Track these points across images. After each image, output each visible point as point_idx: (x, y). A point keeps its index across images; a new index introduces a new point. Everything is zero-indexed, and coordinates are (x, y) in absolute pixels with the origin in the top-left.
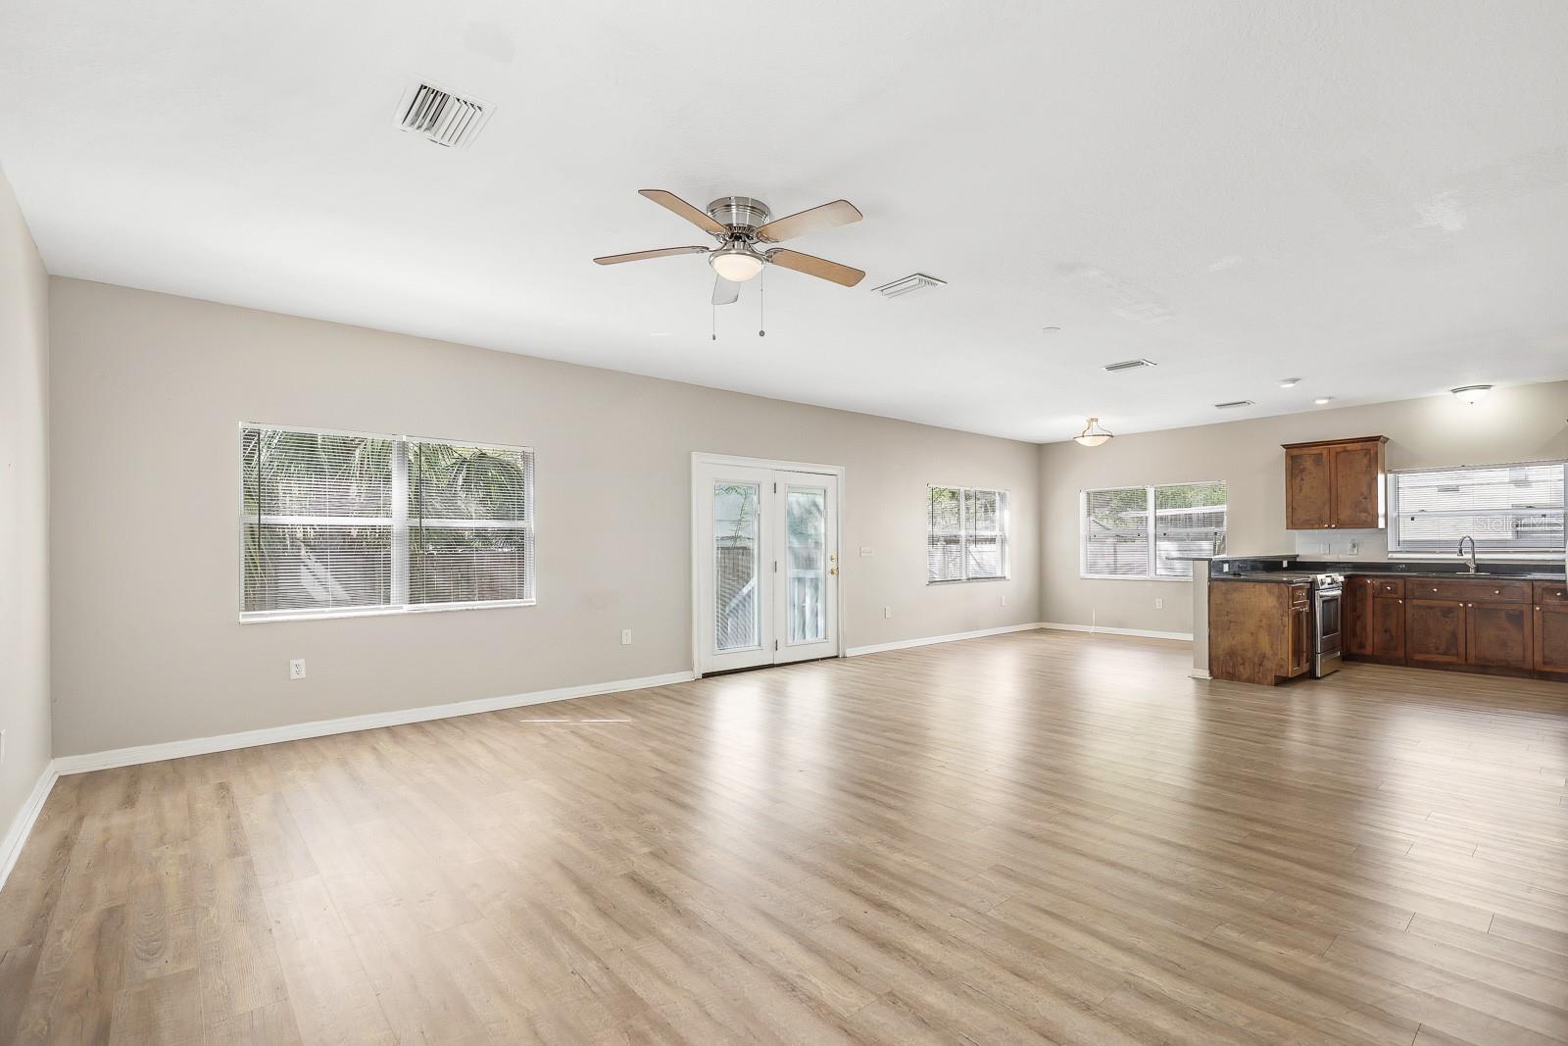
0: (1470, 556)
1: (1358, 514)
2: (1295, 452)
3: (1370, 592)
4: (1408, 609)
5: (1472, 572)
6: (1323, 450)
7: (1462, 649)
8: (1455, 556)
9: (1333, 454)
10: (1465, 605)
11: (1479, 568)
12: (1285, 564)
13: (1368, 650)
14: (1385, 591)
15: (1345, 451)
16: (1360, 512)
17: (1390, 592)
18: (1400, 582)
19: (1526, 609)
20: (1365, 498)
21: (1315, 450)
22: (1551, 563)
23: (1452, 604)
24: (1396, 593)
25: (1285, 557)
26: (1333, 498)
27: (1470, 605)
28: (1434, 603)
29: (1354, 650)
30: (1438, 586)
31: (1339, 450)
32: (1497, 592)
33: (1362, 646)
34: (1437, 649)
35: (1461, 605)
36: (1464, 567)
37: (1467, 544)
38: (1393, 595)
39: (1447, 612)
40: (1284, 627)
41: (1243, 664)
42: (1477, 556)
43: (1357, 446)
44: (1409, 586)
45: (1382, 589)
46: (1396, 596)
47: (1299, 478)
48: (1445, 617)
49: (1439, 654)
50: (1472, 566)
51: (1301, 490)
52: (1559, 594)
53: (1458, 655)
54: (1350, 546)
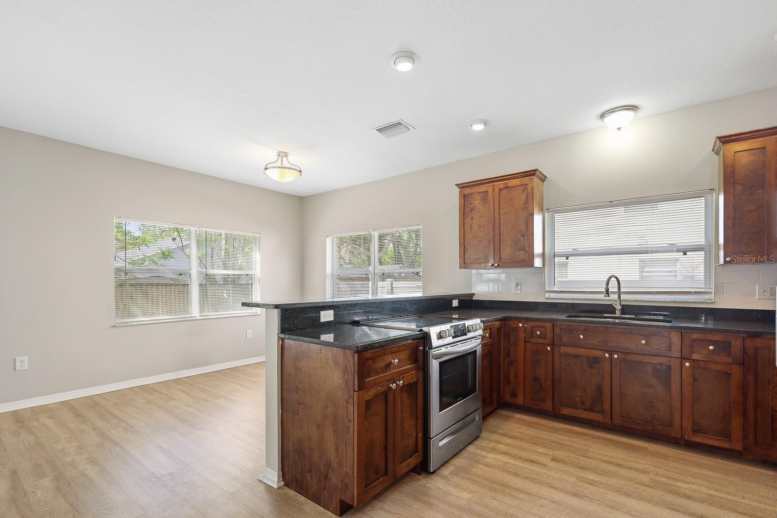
0: (615, 297)
1: (517, 253)
2: (468, 191)
3: (522, 336)
4: (556, 358)
5: (618, 314)
6: (488, 188)
7: (607, 406)
8: (602, 296)
9: (497, 191)
10: (611, 356)
11: (626, 309)
12: (455, 303)
13: (520, 400)
14: (534, 335)
15: (507, 187)
16: (519, 250)
17: (539, 337)
18: (548, 325)
19: (675, 364)
20: (523, 236)
21: (482, 188)
22: (693, 306)
23: (598, 353)
24: (545, 338)
25: (455, 297)
26: (497, 237)
27: (616, 356)
28: (581, 351)
29: (508, 399)
30: (585, 331)
31: (502, 187)
32: (643, 342)
33: (514, 395)
34: (583, 404)
35: (607, 355)
36: (610, 309)
37: (613, 284)
38: (542, 341)
39: (594, 362)
40: (349, 421)
41: (310, 471)
42: (623, 297)
43: (517, 182)
44: (557, 331)
45: (532, 333)
46: (545, 341)
47: (470, 217)
48: (591, 367)
49: (585, 410)
50: (618, 307)
51: (471, 228)
52: (711, 347)
53: (602, 412)
54: (514, 285)
